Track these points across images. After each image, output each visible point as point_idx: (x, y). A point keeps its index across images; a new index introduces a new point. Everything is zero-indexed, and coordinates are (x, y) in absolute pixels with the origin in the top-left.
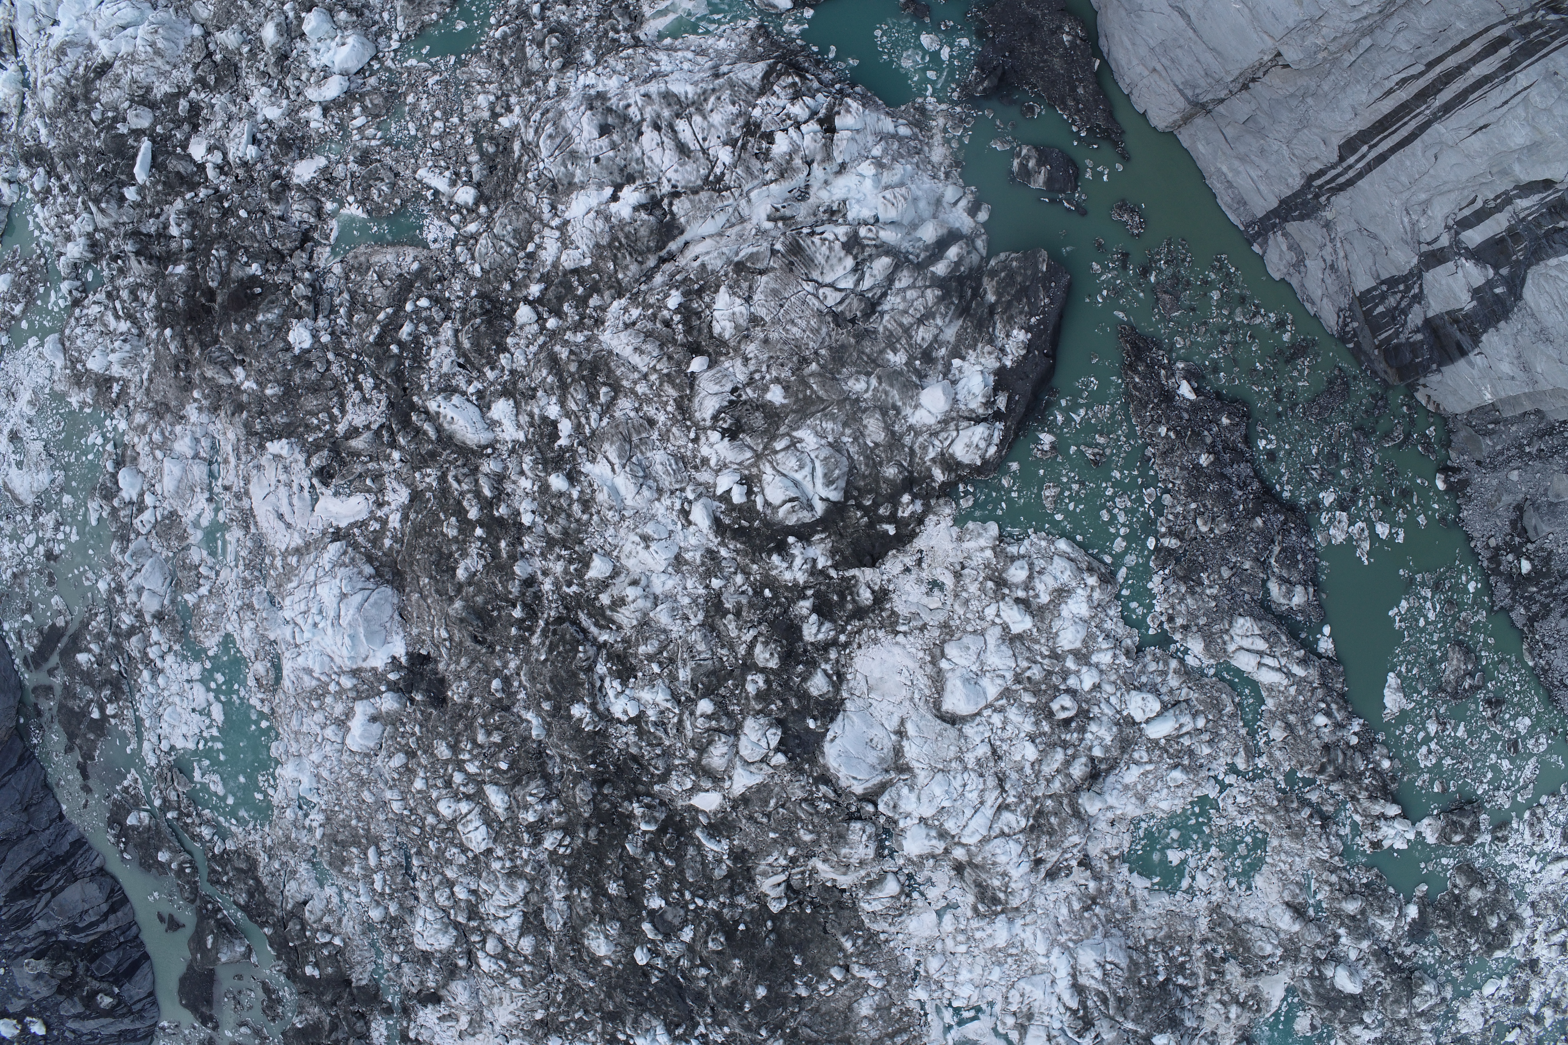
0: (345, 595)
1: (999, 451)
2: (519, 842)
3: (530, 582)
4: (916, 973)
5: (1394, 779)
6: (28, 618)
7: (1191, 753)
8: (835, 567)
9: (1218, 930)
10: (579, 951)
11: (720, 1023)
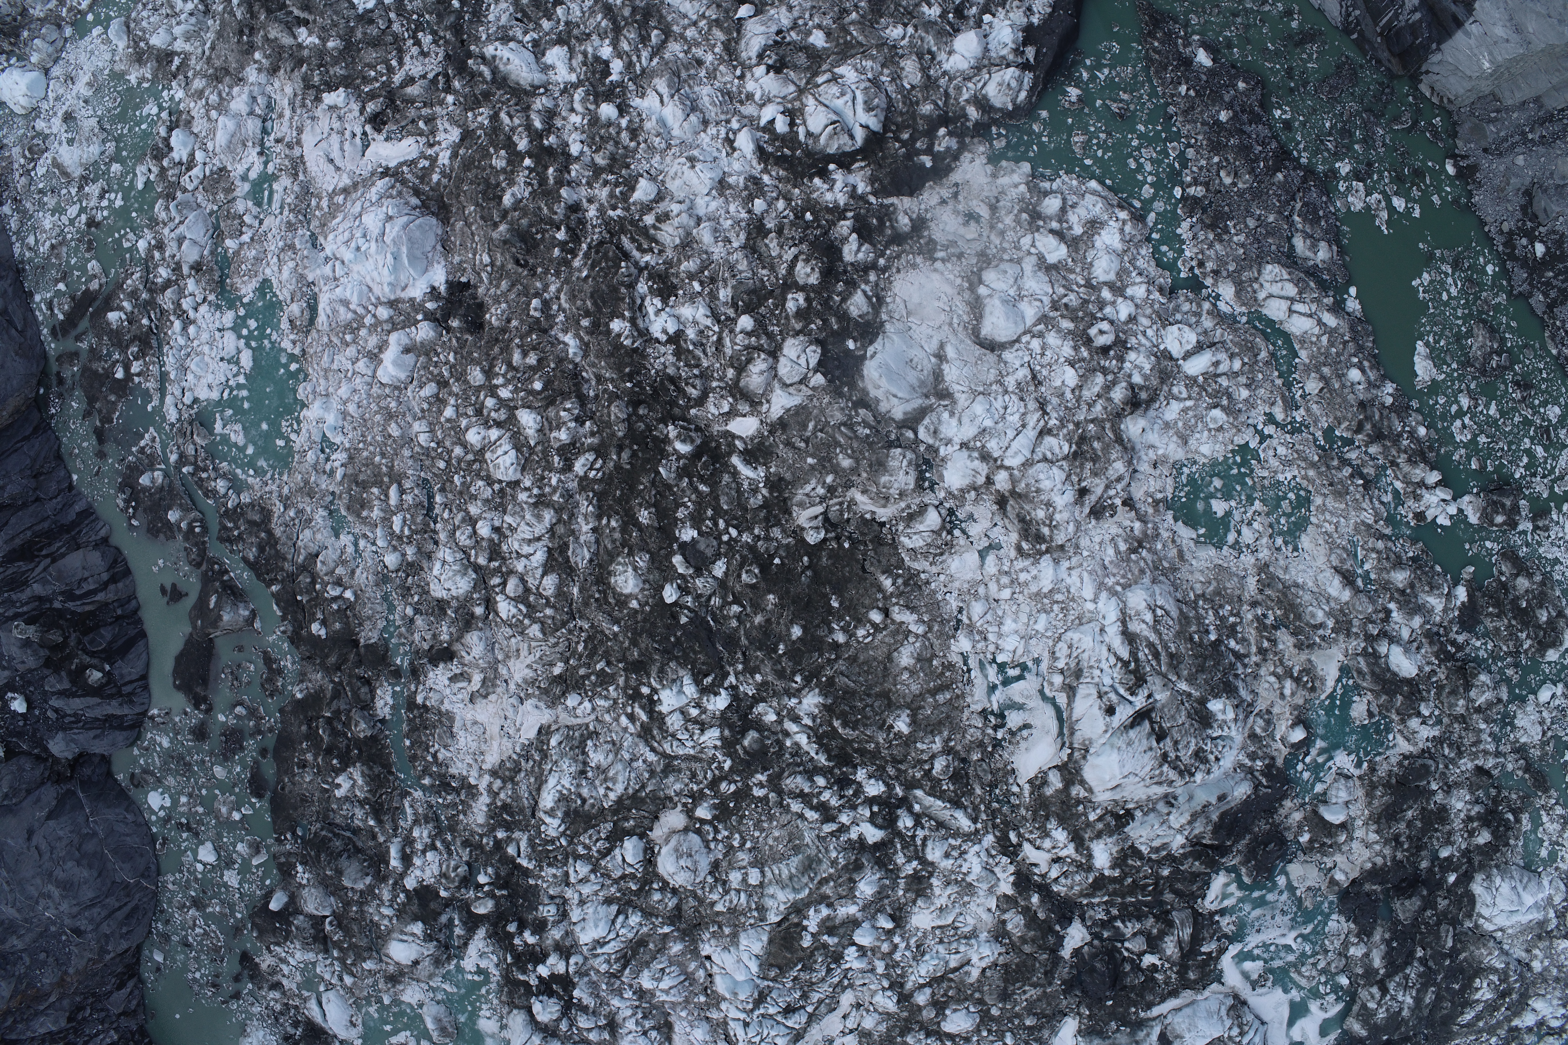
0: (391, 218)
1: (1029, 96)
2: (550, 468)
3: (575, 208)
4: (959, 621)
5: (1431, 448)
6: (61, 286)
7: (1230, 397)
8: (875, 193)
9: (1268, 592)
10: (604, 592)
11: (751, 671)
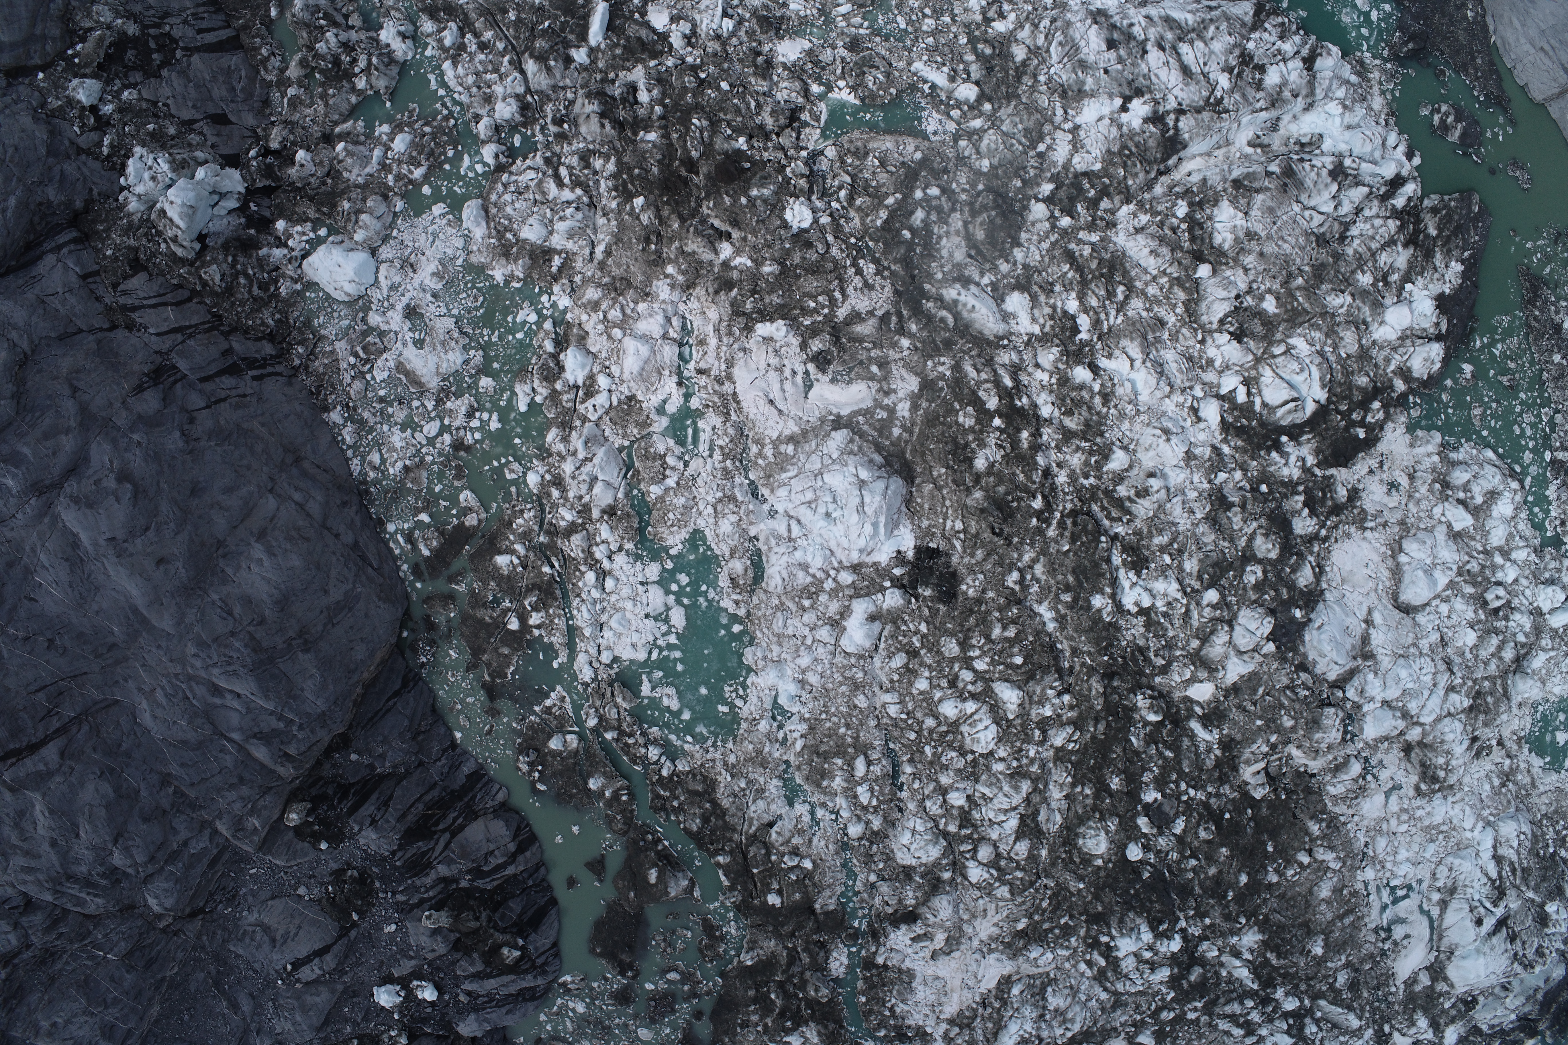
0: (864, 483)
1: (1440, 366)
2: (1028, 740)
3: (1046, 473)
4: (1365, 854)
8: (1318, 465)
10: (1070, 852)
11: (1201, 915)
